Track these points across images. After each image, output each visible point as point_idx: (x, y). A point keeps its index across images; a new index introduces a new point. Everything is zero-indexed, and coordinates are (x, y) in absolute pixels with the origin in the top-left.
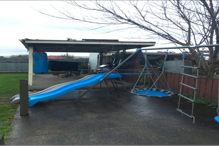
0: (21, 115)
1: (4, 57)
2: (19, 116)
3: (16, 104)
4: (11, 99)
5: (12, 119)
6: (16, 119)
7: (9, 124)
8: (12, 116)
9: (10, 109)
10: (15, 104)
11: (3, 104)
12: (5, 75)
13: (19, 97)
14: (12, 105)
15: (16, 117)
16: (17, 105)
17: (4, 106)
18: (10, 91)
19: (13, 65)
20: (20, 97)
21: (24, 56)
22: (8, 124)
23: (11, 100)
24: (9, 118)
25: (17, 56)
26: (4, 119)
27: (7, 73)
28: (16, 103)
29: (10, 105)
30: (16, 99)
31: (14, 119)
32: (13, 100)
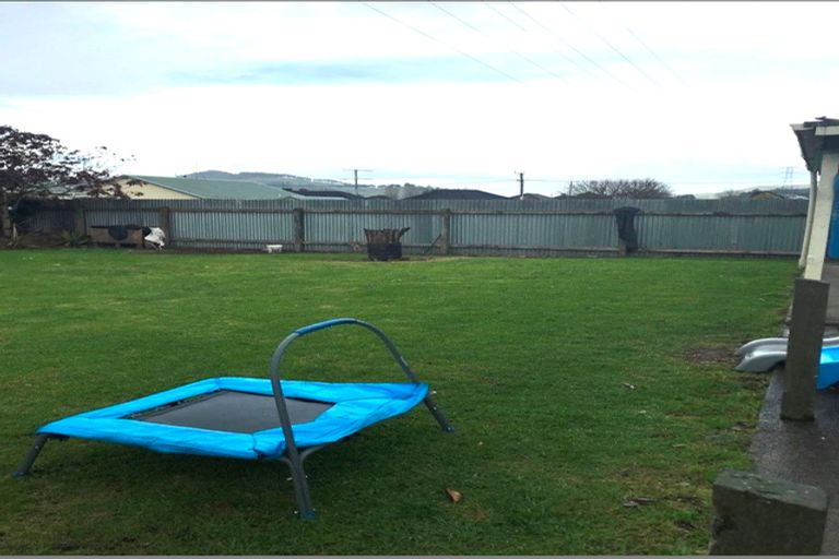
0: (783, 418)
1: (697, 197)
2: (774, 421)
3: (758, 373)
4: (736, 353)
5: (750, 427)
6: (766, 430)
7: (744, 446)
8: (749, 416)
9: (736, 389)
10: (753, 372)
11: (711, 369)
12: (705, 262)
13: (785, 347)
14: (742, 375)
15: (763, 420)
16: (762, 376)
17: (713, 374)
18: (730, 321)
19: (735, 226)
20: (789, 350)
21: (770, 192)
22: (737, 442)
23: (737, 356)
24: (740, 424)
25: (743, 195)
26: (721, 421)
27: (710, 254)
28: (757, 370)
29: (738, 375)
30: (757, 354)
31: (758, 428)
32: (747, 358)
